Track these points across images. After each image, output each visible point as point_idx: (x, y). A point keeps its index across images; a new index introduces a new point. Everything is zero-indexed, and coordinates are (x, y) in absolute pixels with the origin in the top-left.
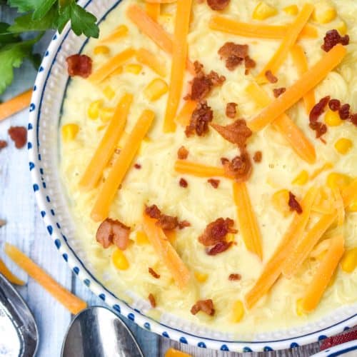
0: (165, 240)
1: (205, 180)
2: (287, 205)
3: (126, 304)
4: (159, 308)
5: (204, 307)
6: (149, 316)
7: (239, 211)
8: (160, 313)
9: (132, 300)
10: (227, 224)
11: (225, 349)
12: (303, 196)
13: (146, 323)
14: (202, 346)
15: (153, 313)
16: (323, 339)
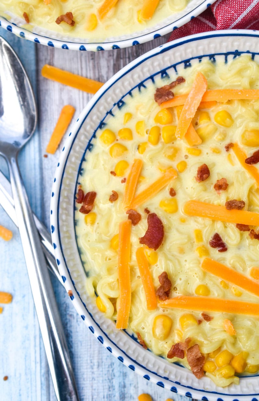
3: (6, 19)
4: (32, 24)
5: (65, 19)
6: (24, 27)
8: (32, 27)
9: (11, 18)
11: (83, 49)
13: (21, 33)
14: (65, 48)
15: (27, 26)
16: (157, 36)
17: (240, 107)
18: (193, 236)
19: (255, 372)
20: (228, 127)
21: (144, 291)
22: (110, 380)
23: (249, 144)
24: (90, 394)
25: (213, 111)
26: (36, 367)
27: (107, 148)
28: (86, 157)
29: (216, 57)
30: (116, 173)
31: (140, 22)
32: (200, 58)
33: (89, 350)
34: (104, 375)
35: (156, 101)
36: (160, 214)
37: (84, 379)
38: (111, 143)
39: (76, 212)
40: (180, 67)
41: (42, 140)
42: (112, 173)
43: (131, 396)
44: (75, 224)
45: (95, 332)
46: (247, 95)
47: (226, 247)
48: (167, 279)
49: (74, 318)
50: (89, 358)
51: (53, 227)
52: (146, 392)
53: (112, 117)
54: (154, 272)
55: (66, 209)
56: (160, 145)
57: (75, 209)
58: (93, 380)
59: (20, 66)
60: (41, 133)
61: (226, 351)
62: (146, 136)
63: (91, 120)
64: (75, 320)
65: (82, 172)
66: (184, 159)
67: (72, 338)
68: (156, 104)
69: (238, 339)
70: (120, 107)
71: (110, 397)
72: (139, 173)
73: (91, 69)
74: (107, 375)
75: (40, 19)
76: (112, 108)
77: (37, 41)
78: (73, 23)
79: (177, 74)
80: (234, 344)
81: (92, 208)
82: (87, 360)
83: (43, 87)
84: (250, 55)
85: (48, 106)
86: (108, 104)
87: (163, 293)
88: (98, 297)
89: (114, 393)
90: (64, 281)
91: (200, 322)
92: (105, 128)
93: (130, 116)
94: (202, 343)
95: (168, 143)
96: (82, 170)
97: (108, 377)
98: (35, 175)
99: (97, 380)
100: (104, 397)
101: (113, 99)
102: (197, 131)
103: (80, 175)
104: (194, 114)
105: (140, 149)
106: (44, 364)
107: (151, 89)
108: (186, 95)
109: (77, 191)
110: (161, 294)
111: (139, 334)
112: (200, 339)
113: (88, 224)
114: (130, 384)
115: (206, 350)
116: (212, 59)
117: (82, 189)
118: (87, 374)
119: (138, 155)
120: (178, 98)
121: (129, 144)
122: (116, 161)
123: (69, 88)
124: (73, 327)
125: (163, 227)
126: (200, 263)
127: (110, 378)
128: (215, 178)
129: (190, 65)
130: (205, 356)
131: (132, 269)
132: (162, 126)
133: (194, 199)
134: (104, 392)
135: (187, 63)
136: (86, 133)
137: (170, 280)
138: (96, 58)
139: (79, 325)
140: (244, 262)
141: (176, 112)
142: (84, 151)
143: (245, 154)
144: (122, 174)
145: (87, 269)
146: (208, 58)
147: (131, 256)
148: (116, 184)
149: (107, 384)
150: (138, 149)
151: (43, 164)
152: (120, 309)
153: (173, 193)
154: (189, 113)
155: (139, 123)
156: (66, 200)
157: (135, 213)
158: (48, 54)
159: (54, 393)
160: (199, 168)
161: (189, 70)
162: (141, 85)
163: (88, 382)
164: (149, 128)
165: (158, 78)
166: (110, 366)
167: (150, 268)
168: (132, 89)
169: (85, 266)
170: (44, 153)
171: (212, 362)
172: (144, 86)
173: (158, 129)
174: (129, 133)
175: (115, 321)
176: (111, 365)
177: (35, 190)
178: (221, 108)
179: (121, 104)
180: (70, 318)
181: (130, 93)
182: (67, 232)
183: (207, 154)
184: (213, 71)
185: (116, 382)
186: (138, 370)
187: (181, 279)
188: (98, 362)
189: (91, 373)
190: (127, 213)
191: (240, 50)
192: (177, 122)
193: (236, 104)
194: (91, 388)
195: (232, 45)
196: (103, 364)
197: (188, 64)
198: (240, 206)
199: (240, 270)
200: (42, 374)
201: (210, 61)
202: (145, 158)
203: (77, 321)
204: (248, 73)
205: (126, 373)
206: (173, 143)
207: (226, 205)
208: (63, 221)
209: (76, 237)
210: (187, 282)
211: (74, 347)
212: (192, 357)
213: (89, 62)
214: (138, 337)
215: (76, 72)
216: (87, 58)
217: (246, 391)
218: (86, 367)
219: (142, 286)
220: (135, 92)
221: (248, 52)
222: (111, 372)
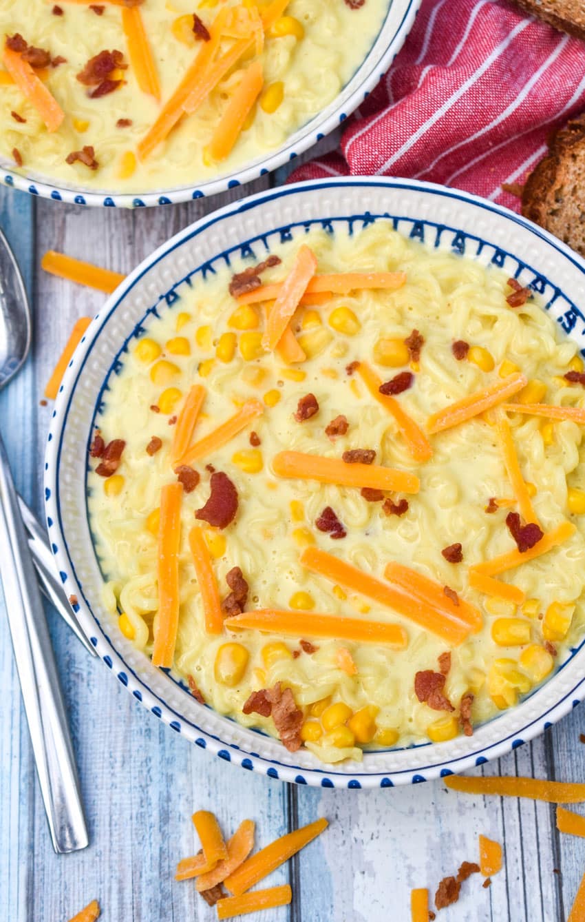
0: (32, 74)
1: (86, 6)
2: (192, 32)
4: (27, 166)
5: (84, 157)
6: (12, 170)
7: (130, 42)
8: (27, 170)
10: (114, 57)
12: (212, 21)
13: (8, 177)
14: (80, 201)
15: (19, 170)
16: (234, 184)
17: (371, 302)
18: (288, 510)
19: (392, 743)
20: (351, 334)
21: (201, 605)
22: (144, 788)
23: (386, 362)
24: (108, 812)
25: (326, 310)
26: (11, 764)
27: (146, 368)
28: (110, 384)
29: (334, 224)
30: (159, 407)
31: (206, 164)
32: (307, 224)
33: (108, 734)
34: (132, 780)
35: (232, 293)
36: (232, 475)
37: (96, 786)
38: (153, 360)
39: (89, 473)
40: (274, 240)
41: (37, 376)
42: (153, 408)
43: (180, 816)
44: (88, 493)
45: (114, 666)
46: (383, 281)
47: (345, 530)
48: (241, 577)
49: (83, 680)
50: (106, 749)
51: (48, 491)
52: (207, 809)
53: (156, 319)
54: (219, 570)
55: (72, 465)
56: (235, 363)
57: (88, 468)
58: (114, 787)
59: (5, 248)
60: (38, 365)
61: (342, 704)
62: (214, 349)
63: (121, 319)
64: (85, 684)
65: (102, 408)
66: (275, 387)
67: (78, 714)
68: (231, 300)
69: (361, 685)
70: (170, 303)
71: (141, 816)
72: (198, 407)
73: (128, 259)
74: (137, 780)
75: (40, 159)
76: (157, 304)
77: (33, 191)
78: (94, 165)
79: (268, 252)
80: (354, 692)
81: (119, 465)
82: (103, 753)
83: (44, 288)
84: (391, 221)
85: (50, 319)
86: (151, 294)
87: (233, 602)
88: (123, 615)
89: (150, 810)
90: (64, 580)
91: (296, 654)
92: (144, 337)
93: (186, 317)
94: (299, 688)
95: (251, 359)
96: (103, 404)
97: (139, 782)
98: (24, 434)
99: (120, 788)
100: (131, 818)
101: (158, 287)
102: (299, 341)
103: (98, 413)
104: (294, 310)
105: (202, 369)
106: (25, 759)
107: (223, 274)
108: (282, 283)
109: (93, 440)
110: (230, 605)
111: (191, 679)
112: (296, 682)
113: (109, 494)
114: (180, 795)
115: (305, 699)
116: (327, 228)
117: (102, 435)
118: (102, 777)
119: (198, 379)
120: (269, 288)
121: (183, 362)
122: (160, 390)
123: (89, 290)
124: (80, 696)
125: (236, 494)
126: (299, 556)
127: (143, 784)
128: (327, 416)
129: (290, 238)
130: (304, 710)
131: (182, 568)
132: (240, 333)
133: (291, 449)
134: (132, 809)
135: (285, 233)
136: (110, 340)
137: (247, 581)
138: (137, 243)
139: (91, 692)
140: (375, 556)
141: (264, 311)
142: (106, 373)
143: (378, 379)
144: (169, 409)
145: (106, 569)
146: (320, 225)
147: (181, 545)
148: (160, 427)
149: (137, 795)
150: (199, 369)
151: (39, 417)
152: (159, 631)
153: (255, 441)
154: (286, 308)
155: (202, 331)
156: (72, 450)
157: (190, 471)
158: (54, 235)
159: (43, 810)
160: (301, 400)
161: (288, 244)
162: (206, 267)
163: (104, 791)
164: (218, 336)
165: (235, 257)
166: (144, 764)
167: (213, 564)
168: (191, 274)
169: (102, 564)
170: (41, 397)
171: (315, 723)
172: (212, 270)
173: (233, 337)
174: (184, 346)
175: (151, 657)
176: (146, 761)
177: (23, 459)
178: (339, 303)
179: (172, 298)
180: (76, 680)
181: (187, 280)
182: (73, 503)
183: (316, 379)
184: (329, 247)
185: (154, 793)
186: (185, 729)
187: (265, 582)
188: (123, 757)
189: (110, 776)
190: (176, 473)
191: (372, 213)
192: (266, 324)
193: (366, 297)
194: (109, 802)
195: (360, 202)
196: (132, 759)
197: (286, 235)
198: (367, 457)
199: (367, 568)
200: (22, 776)
201: (324, 231)
202: (209, 383)
203: (88, 685)
204: (387, 250)
205: (172, 776)
206: (259, 361)
207: (343, 457)
208: (66, 483)
209: (88, 515)
210: (276, 587)
211: (80, 730)
212: (281, 711)
213: (125, 248)
214: (190, 683)
215: (101, 265)
216: (122, 242)
217: (372, 769)
218: (101, 765)
219: (199, 596)
220: (197, 278)
221: (387, 216)
222: (145, 773)
